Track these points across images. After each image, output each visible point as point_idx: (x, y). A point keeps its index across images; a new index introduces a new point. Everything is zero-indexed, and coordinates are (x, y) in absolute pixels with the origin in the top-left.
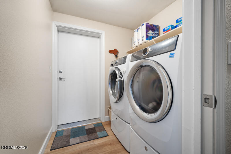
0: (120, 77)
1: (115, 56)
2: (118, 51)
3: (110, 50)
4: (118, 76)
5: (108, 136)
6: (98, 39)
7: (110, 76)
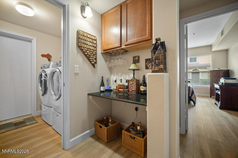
0: (45, 77)
1: (48, 60)
2: (51, 56)
3: (42, 55)
4: (43, 77)
5: (37, 122)
6: (29, 43)
7: (39, 77)
